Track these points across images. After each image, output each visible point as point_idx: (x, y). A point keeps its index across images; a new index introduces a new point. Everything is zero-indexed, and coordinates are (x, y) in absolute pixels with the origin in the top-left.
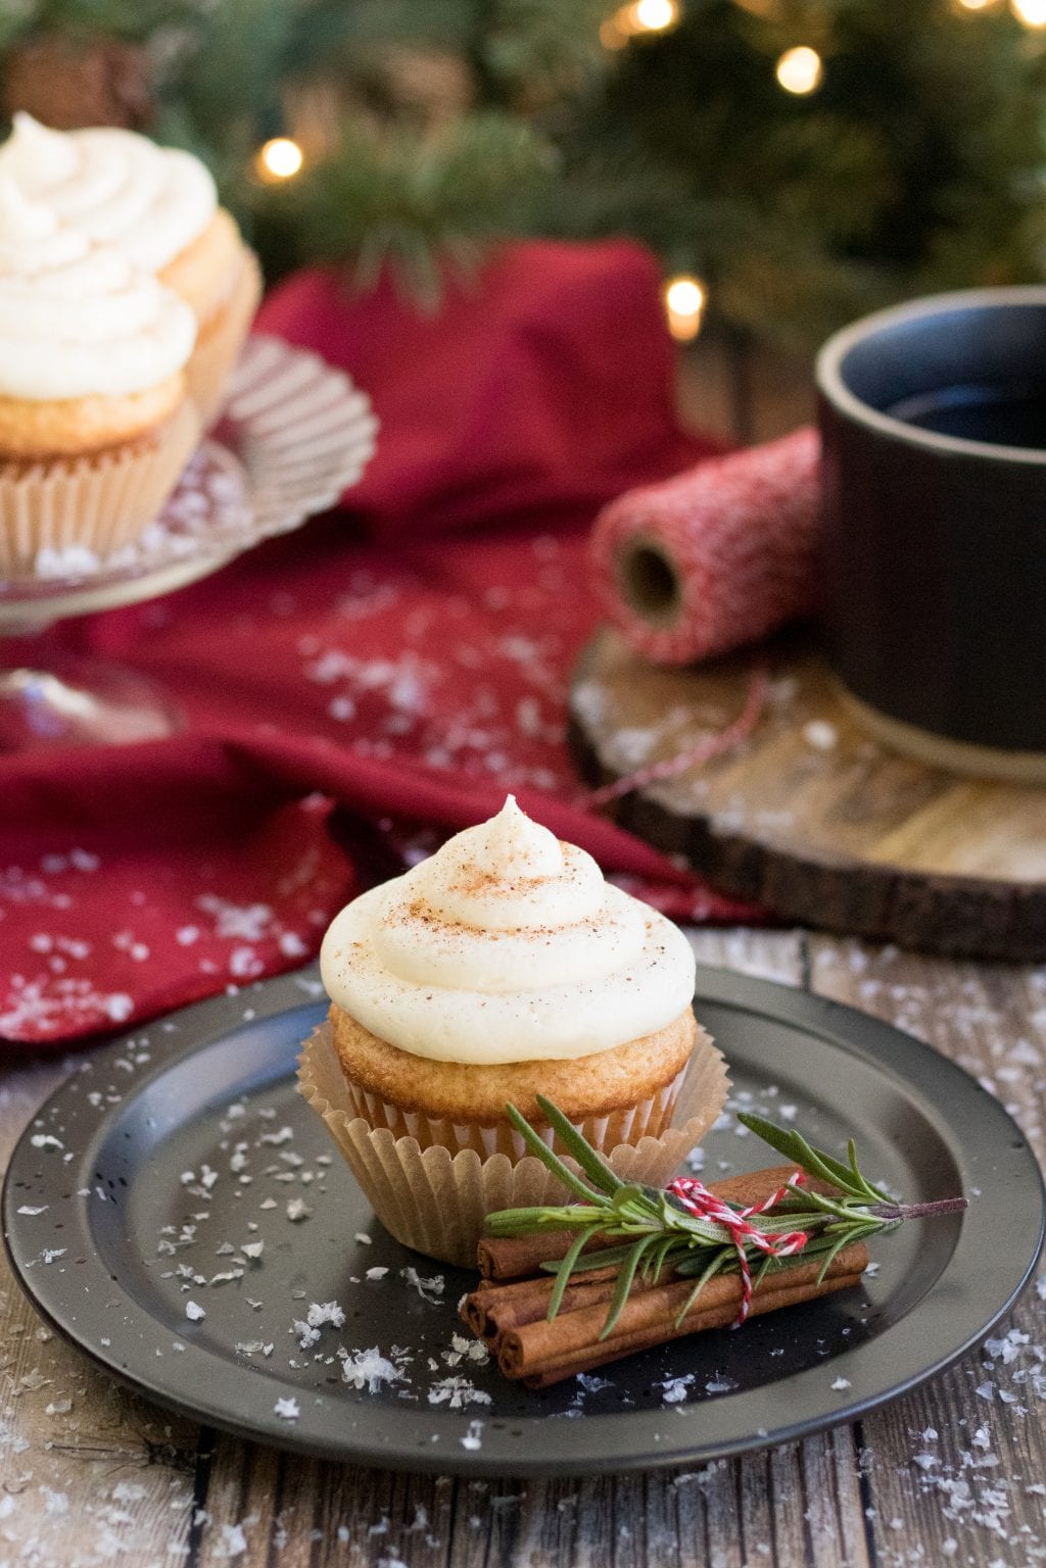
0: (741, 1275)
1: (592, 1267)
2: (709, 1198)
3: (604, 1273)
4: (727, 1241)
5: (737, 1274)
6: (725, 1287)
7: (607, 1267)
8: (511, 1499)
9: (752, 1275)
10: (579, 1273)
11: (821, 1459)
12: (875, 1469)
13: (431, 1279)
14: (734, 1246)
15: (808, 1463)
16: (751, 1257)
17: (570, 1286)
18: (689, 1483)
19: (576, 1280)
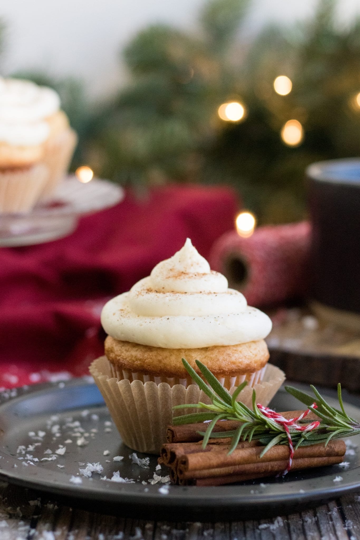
0: (289, 446)
1: (221, 437)
2: (273, 413)
3: (225, 440)
4: (282, 430)
5: (286, 445)
6: (282, 450)
7: (227, 438)
8: (181, 531)
9: (294, 446)
10: (214, 438)
11: (328, 525)
12: (353, 527)
13: (143, 459)
14: (286, 433)
15: (321, 526)
16: (293, 439)
17: (209, 444)
18: (266, 529)
19: (212, 441)
